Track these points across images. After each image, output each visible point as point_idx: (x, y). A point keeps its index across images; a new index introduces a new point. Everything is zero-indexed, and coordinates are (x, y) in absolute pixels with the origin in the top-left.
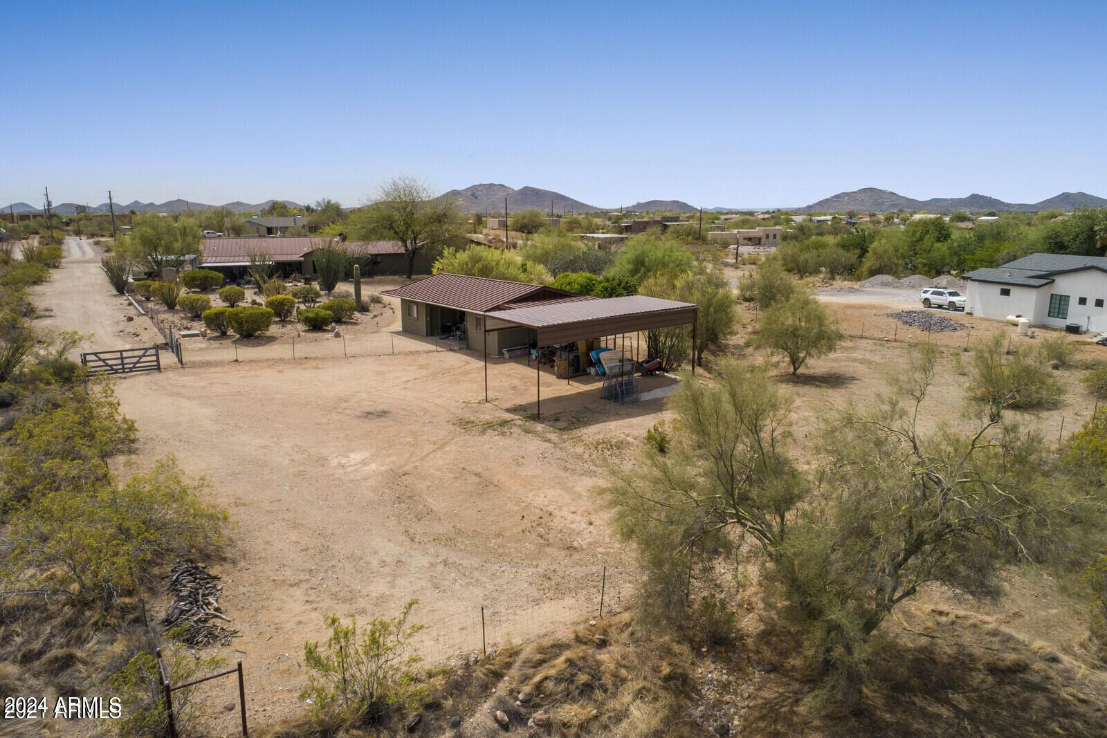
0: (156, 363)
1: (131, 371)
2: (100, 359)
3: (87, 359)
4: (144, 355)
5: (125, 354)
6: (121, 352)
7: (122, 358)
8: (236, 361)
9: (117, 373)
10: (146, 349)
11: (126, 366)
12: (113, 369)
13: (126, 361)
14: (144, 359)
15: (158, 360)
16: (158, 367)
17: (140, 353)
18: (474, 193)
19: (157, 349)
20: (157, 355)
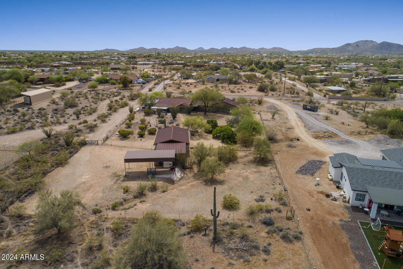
2: (88, 142)
3: (86, 141)
8: (112, 145)
11: (92, 144)
12: (90, 144)
13: (92, 142)
14: (95, 143)
16: (98, 144)
17: (95, 141)
18: (357, 45)
19: (97, 141)
20: (98, 142)
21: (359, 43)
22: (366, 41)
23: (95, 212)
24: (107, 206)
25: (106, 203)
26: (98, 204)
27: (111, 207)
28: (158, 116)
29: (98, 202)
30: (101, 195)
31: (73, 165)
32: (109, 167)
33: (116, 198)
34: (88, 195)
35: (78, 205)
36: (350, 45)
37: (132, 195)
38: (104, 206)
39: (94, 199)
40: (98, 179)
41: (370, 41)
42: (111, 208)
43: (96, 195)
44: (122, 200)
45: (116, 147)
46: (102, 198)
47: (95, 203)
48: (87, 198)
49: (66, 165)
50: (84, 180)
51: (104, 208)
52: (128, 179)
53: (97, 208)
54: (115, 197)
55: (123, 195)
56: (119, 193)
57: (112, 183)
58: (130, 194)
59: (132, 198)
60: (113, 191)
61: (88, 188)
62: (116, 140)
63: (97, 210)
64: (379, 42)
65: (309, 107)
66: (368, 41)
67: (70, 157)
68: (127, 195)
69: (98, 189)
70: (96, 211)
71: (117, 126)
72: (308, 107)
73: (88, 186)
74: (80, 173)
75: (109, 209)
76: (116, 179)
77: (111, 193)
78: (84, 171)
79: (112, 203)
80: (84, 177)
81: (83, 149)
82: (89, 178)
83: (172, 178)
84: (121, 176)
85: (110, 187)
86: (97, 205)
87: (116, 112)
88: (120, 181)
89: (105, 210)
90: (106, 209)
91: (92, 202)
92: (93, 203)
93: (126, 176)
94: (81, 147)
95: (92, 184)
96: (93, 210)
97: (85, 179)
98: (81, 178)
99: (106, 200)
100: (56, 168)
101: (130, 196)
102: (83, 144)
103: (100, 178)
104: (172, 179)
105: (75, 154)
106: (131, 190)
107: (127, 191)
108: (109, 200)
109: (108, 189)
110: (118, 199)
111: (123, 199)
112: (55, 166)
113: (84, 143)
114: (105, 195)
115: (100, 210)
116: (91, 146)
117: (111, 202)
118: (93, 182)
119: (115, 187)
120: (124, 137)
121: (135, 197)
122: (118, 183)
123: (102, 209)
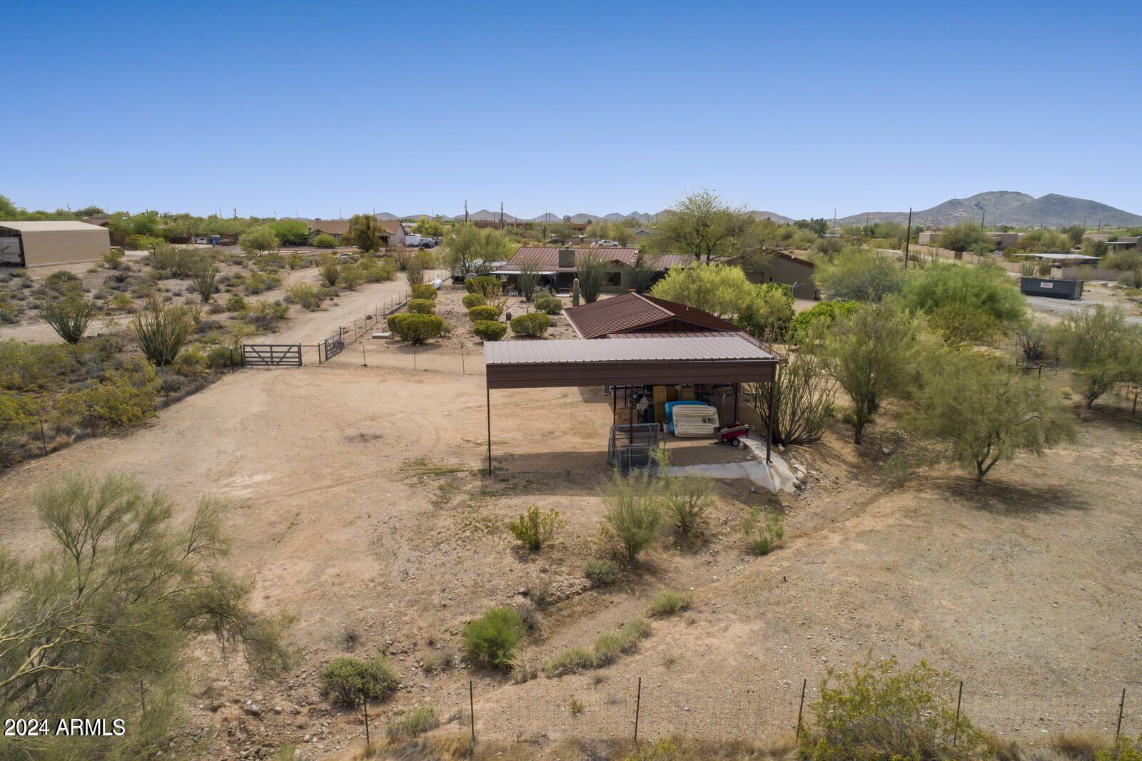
0: (297, 360)
1: (278, 365)
2: (255, 351)
3: (246, 350)
4: (288, 352)
5: (274, 349)
6: (271, 346)
7: (271, 352)
8: (365, 365)
9: (267, 365)
10: (291, 346)
11: (274, 359)
12: (263, 361)
13: (274, 355)
14: (288, 355)
15: (300, 357)
16: (300, 364)
17: (286, 349)
18: (979, 203)
19: (299, 347)
20: (299, 352)
21: (984, 200)
22: (1003, 193)
23: (345, 691)
24: (431, 643)
25: (421, 624)
26: (360, 631)
27: (457, 648)
28: (525, 299)
29: (362, 615)
30: (367, 568)
31: (181, 433)
32: (376, 437)
33: (477, 590)
34: (278, 571)
35: (217, 629)
36: (959, 203)
37: (573, 568)
38: (406, 644)
39: (323, 596)
40: (330, 487)
41: (1013, 193)
42: (457, 658)
43: (331, 571)
44: (520, 599)
45: (389, 374)
46: (385, 590)
47: (336, 625)
48: (275, 592)
49: (142, 431)
50: (245, 494)
51: (410, 660)
52: (503, 485)
53: (360, 657)
54: (469, 583)
55: (518, 566)
56: (490, 559)
57: (422, 503)
58: (560, 562)
59: (585, 589)
60: (444, 547)
61: (277, 530)
62: (381, 352)
63: (361, 675)
64: (1036, 197)
65: (1051, 286)
66: (1006, 192)
67: (166, 405)
68: (544, 571)
69: (341, 536)
70: (358, 682)
71: (369, 318)
72: (1043, 285)
73: (273, 524)
74: (219, 464)
75: (447, 665)
76: (436, 484)
77: (437, 558)
78: (239, 454)
79: (457, 621)
80: (239, 480)
81: (229, 378)
82: (269, 482)
83: (753, 477)
84: (459, 475)
85: (419, 526)
86: (351, 640)
87: (351, 290)
88: (466, 497)
89: (420, 679)
90: (428, 671)
91: (317, 617)
92: (322, 621)
93: (487, 473)
94: (223, 373)
95: (295, 510)
96: (330, 675)
97: (245, 487)
98: (227, 485)
99: (412, 604)
100: (79, 438)
101: (568, 579)
102: (233, 362)
103: (339, 482)
104: (760, 483)
105: (190, 393)
106: (558, 540)
107: (535, 547)
108: (436, 599)
109: (408, 535)
110: (492, 593)
111: (525, 594)
112: (78, 430)
113: (237, 359)
114: (396, 568)
115: (386, 677)
116: (270, 370)
117: (447, 614)
118: (297, 501)
119: (445, 522)
120: (414, 344)
121: (601, 583)
122: (456, 502)
123: (394, 669)
